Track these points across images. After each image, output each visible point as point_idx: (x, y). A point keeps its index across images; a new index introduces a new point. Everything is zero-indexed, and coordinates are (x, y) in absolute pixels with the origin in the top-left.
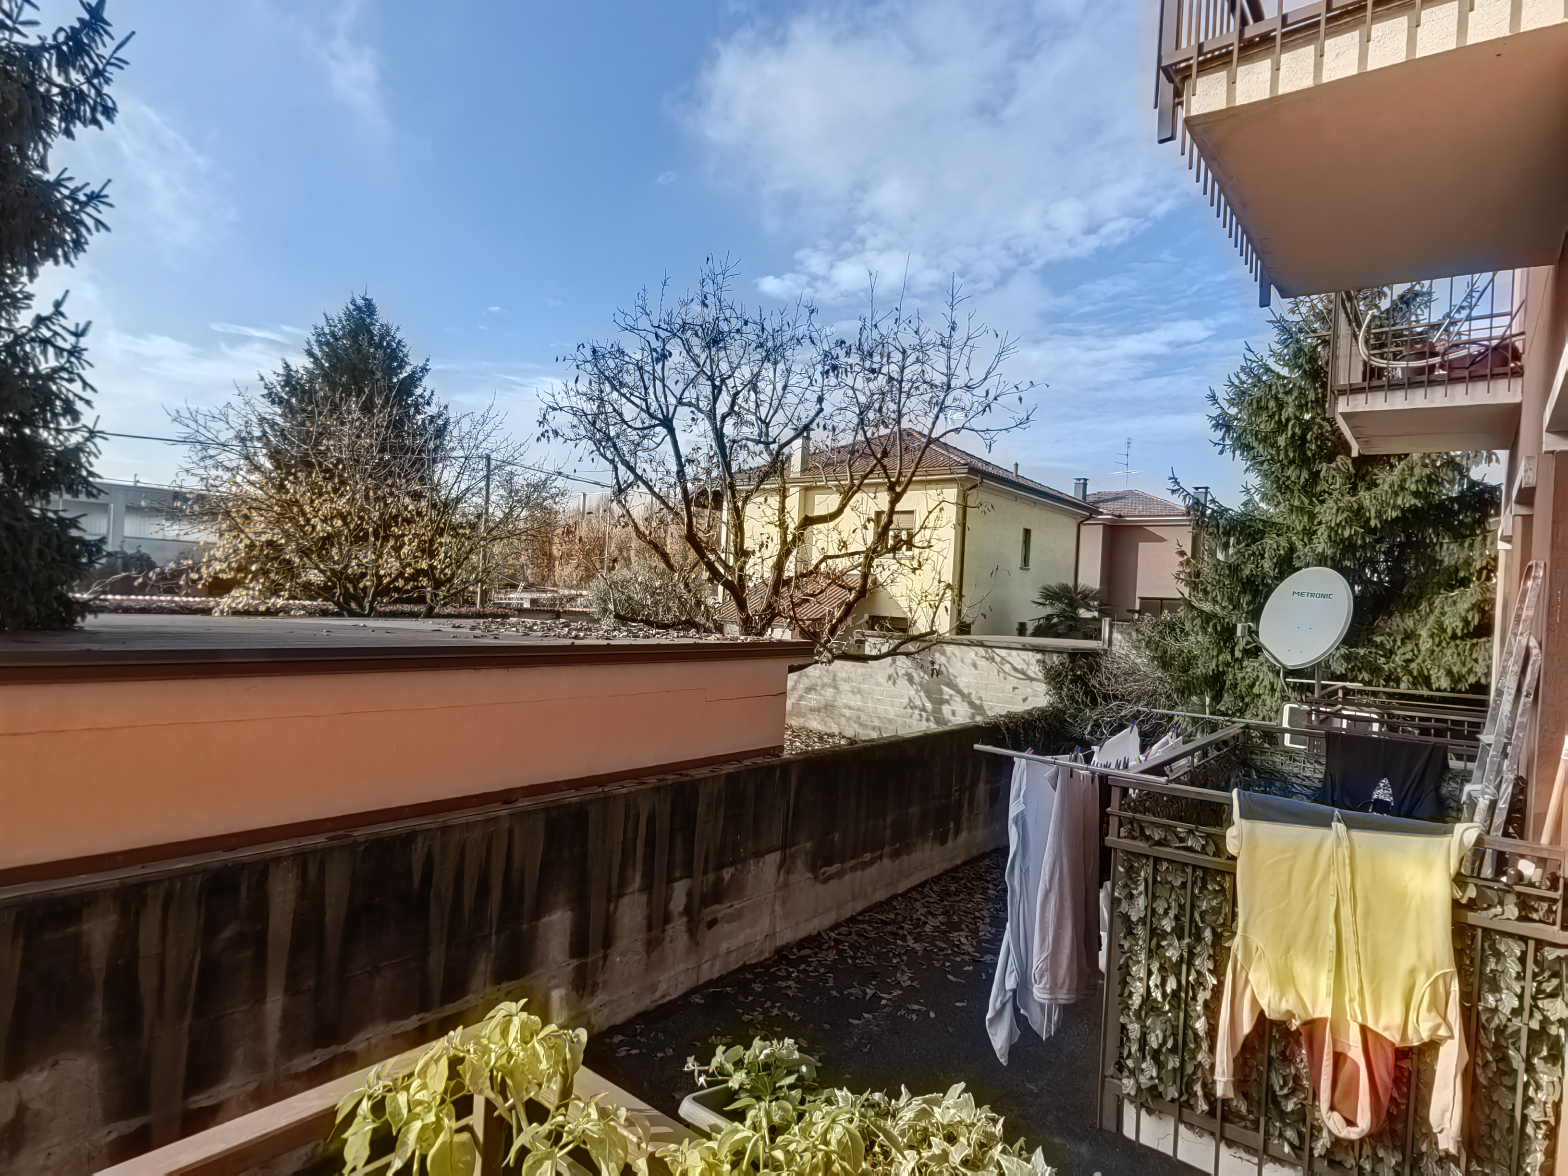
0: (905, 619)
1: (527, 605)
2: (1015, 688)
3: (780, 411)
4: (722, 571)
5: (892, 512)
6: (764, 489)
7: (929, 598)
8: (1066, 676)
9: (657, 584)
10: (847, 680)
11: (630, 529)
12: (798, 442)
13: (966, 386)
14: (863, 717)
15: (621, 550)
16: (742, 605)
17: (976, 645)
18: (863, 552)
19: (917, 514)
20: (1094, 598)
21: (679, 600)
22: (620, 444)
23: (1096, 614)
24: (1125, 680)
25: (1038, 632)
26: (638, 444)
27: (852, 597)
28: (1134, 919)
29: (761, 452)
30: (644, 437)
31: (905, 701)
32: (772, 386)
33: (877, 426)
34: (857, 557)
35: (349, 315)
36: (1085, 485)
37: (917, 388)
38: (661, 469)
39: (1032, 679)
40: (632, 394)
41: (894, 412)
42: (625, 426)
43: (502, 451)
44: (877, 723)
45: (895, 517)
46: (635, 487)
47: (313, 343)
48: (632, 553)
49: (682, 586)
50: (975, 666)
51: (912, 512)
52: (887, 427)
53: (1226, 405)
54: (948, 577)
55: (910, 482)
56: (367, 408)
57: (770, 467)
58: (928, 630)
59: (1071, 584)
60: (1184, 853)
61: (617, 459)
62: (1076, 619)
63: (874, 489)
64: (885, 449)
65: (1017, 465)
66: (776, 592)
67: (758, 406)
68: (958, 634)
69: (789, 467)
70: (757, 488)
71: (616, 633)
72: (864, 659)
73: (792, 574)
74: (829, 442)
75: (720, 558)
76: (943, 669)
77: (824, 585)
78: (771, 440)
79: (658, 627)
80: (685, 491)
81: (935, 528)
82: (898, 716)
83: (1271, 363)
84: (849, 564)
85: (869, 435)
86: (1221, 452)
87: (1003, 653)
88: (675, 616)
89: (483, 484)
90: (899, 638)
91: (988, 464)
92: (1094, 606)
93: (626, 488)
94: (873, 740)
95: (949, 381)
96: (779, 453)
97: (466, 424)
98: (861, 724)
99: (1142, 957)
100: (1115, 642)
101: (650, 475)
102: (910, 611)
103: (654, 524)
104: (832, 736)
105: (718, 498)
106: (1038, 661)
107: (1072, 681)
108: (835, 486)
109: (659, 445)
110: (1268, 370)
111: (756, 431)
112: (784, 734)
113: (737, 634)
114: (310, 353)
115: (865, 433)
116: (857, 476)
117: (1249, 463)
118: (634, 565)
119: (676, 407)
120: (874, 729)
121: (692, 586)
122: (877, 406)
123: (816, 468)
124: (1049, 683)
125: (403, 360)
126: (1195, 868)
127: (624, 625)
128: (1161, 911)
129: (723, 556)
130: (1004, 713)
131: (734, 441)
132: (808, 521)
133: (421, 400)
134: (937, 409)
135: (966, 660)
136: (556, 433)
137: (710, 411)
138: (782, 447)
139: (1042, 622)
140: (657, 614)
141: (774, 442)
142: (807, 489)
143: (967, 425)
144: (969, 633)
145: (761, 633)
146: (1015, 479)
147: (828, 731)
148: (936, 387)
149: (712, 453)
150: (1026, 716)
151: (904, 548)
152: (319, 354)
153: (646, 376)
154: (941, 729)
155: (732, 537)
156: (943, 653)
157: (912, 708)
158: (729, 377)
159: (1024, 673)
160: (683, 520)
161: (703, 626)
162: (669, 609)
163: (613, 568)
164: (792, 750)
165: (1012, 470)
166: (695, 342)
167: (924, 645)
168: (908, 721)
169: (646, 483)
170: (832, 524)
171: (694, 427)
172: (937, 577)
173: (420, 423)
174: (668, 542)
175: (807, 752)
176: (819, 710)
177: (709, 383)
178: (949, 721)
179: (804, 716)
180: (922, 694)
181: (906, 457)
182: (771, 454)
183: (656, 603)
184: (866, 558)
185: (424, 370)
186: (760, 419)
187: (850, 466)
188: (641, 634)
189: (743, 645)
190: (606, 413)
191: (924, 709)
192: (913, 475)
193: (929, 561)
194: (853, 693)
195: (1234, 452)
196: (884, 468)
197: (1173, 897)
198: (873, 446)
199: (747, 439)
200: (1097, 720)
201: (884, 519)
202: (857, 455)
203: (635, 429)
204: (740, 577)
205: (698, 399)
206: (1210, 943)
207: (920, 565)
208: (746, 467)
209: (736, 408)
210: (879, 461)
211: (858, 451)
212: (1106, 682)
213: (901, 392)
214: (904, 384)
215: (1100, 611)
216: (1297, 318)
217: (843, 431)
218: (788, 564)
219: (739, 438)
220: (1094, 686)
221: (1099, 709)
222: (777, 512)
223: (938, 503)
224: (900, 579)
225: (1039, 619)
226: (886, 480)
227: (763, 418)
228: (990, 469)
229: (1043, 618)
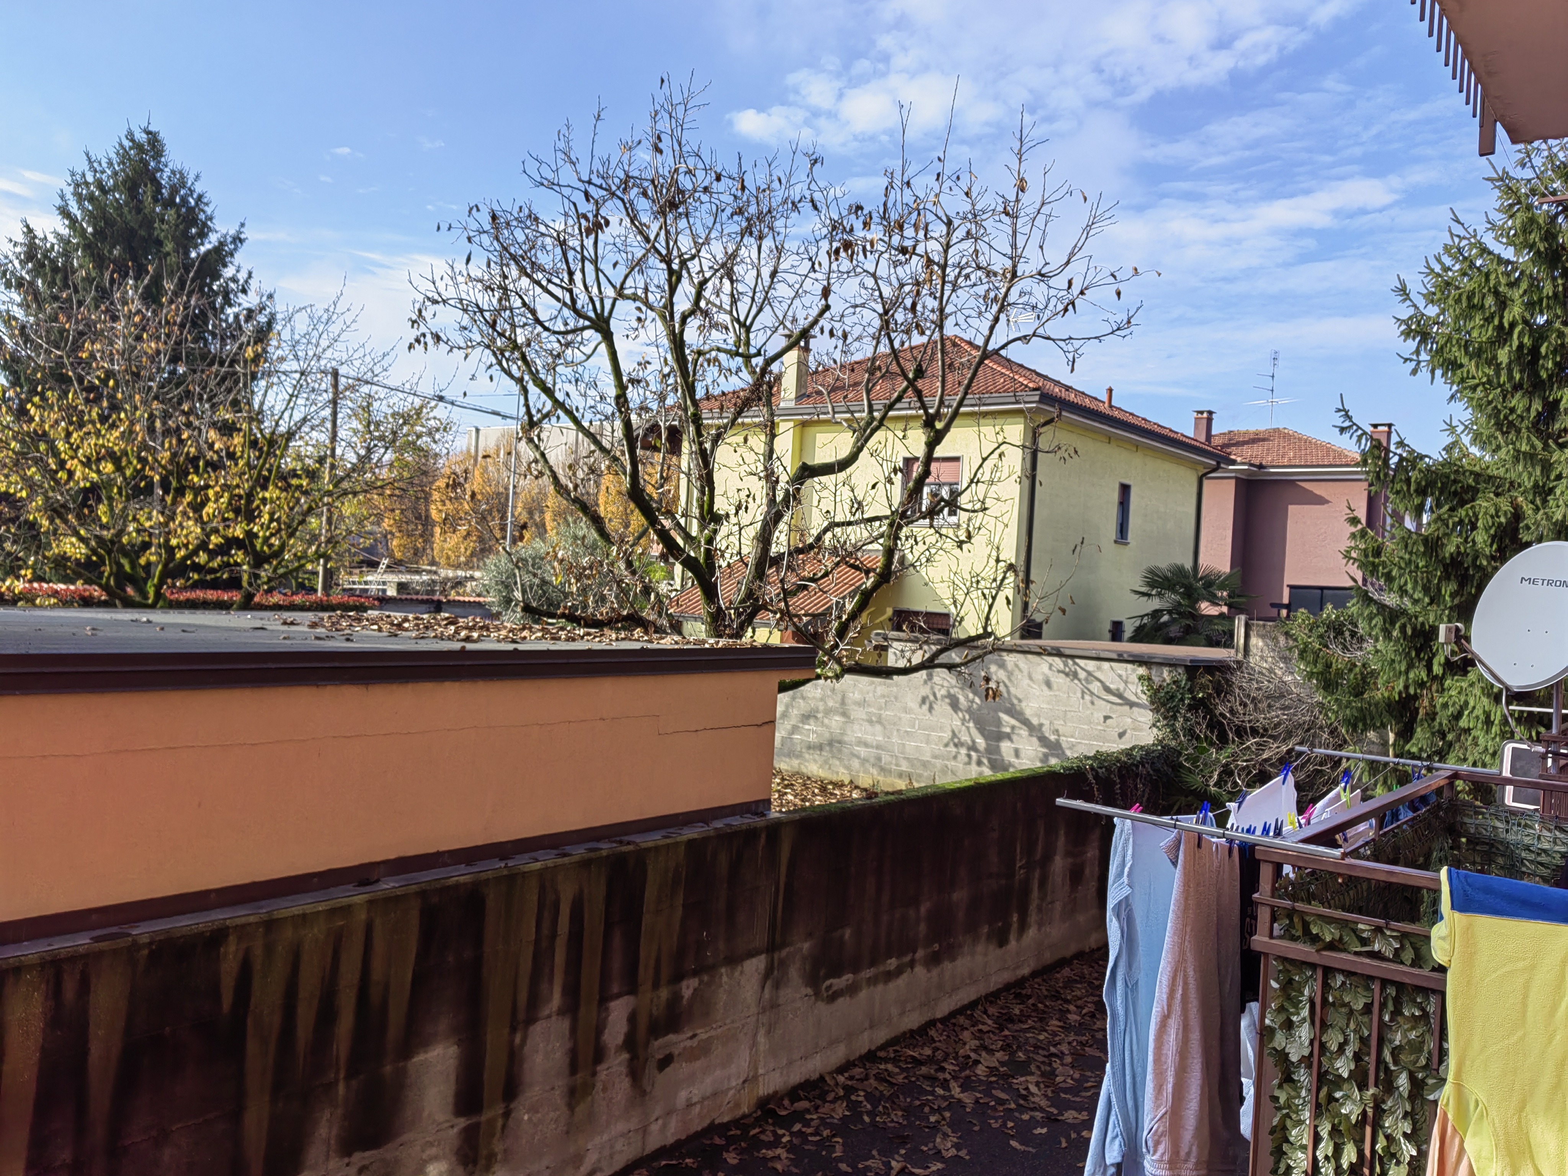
0: (947, 616)
1: (392, 592)
2: (1106, 718)
3: (767, 308)
4: (681, 542)
5: (929, 458)
6: (743, 424)
7: (982, 584)
8: (1182, 700)
9: (585, 561)
10: (862, 703)
11: (546, 480)
12: (792, 357)
13: (1039, 274)
14: (886, 758)
15: (531, 513)
16: (710, 592)
17: (1050, 654)
18: (886, 517)
19: (966, 461)
20: (1222, 587)
21: (619, 586)
22: (531, 355)
23: (1225, 609)
24: (1269, 706)
25: (1140, 636)
26: (558, 356)
27: (869, 583)
28: (1294, 1058)
29: (739, 369)
30: (568, 345)
31: (947, 735)
32: (755, 272)
33: (908, 332)
34: (877, 523)
35: (124, 156)
36: (1209, 420)
37: (967, 277)
38: (592, 392)
39: (1132, 705)
40: (549, 281)
41: (933, 311)
42: (539, 329)
43: (357, 363)
44: (905, 767)
45: (934, 466)
46: (554, 419)
47: (69, 196)
48: (548, 516)
49: (622, 565)
50: (1048, 684)
51: (956, 459)
52: (922, 333)
53: (1421, 303)
54: (1009, 554)
55: (956, 414)
56: (152, 296)
57: (752, 392)
58: (981, 631)
59: (1188, 565)
60: (1367, 961)
61: (526, 377)
62: (1196, 616)
63: (901, 425)
64: (920, 365)
65: (1110, 391)
66: (760, 573)
67: (734, 301)
68: (1023, 637)
69: (779, 391)
70: (733, 422)
71: (525, 633)
72: (887, 673)
73: (783, 549)
74: (837, 355)
75: (678, 524)
76: (1002, 688)
77: (830, 565)
78: (753, 351)
79: (587, 625)
80: (627, 425)
81: (992, 482)
82: (936, 757)
83: (1489, 240)
84: (866, 534)
85: (897, 344)
86: (1414, 372)
87: (1091, 665)
88: (613, 609)
89: (327, 412)
90: (938, 642)
91: (1068, 388)
92: (1222, 598)
93: (540, 421)
94: (900, 792)
95: (1015, 266)
96: (764, 371)
97: (301, 324)
98: (882, 769)
99: (1306, 1115)
100: (1253, 650)
101: (576, 401)
102: (955, 603)
103: (580, 474)
104: (839, 785)
105: (675, 436)
106: (1141, 678)
107: (1190, 708)
108: (846, 420)
109: (589, 357)
110: (1484, 251)
111: (731, 339)
112: (771, 782)
113: (703, 636)
114: (65, 212)
115: (891, 342)
116: (878, 405)
117: (1455, 388)
118: (552, 534)
119: (615, 300)
120: (900, 775)
121: (636, 564)
122: (908, 302)
123: (819, 393)
124: (1156, 711)
125: (205, 224)
126: (1385, 983)
127: (536, 622)
128: (1334, 1047)
129: (682, 521)
130: (1092, 754)
131: (700, 353)
132: (807, 472)
133: (232, 285)
134: (995, 308)
135: (1034, 675)
136: (437, 338)
137: (665, 307)
138: (769, 362)
139: (1145, 620)
140: (585, 607)
141: (758, 354)
142: (804, 424)
143: (1040, 331)
144: (1039, 636)
145: (738, 635)
146: (1108, 412)
147: (835, 778)
148: (995, 274)
149: (666, 370)
150: (1124, 759)
151: (946, 510)
152: (79, 214)
153: (571, 254)
154: (1000, 776)
155: (696, 493)
156: (1002, 665)
157: (956, 745)
158: (693, 257)
159: (1120, 696)
160: (624, 468)
161: (654, 623)
162: (603, 599)
163: (521, 538)
164: (782, 805)
165: (1104, 397)
166: (642, 204)
167: (975, 653)
168: (951, 764)
169: (569, 413)
170: (842, 476)
171: (641, 331)
172: (994, 554)
173: (231, 319)
174: (601, 501)
175: (804, 809)
176: (820, 747)
177: (664, 266)
178: (1010, 765)
179: (799, 756)
180: (971, 725)
181: (950, 378)
182: (753, 372)
183: (584, 591)
184: (891, 525)
185: (238, 240)
186: (738, 321)
187: (868, 392)
188: (563, 634)
189: (712, 651)
190: (511, 309)
191: (973, 747)
192: (960, 404)
193: (983, 531)
194: (870, 722)
195: (1433, 372)
196: (919, 394)
197: (1352, 1026)
198: (901, 361)
199: (719, 350)
200: (1227, 765)
201: (917, 469)
202: (878, 374)
203: (555, 333)
204: (708, 551)
205: (646, 290)
206: (1406, 1094)
207: (969, 536)
208: (717, 392)
209: (703, 304)
210: (911, 383)
211: (879, 368)
212: (1240, 709)
213: (944, 283)
214: (948, 270)
215: (1230, 606)
216: (1528, 174)
217: (859, 338)
218: (777, 534)
219: (707, 347)
220: (1221, 714)
221: (1231, 749)
222: (762, 458)
223: (996, 445)
224: (941, 557)
225: (1142, 617)
226: (921, 412)
227: (742, 319)
228: (1072, 397)
229: (1147, 615)
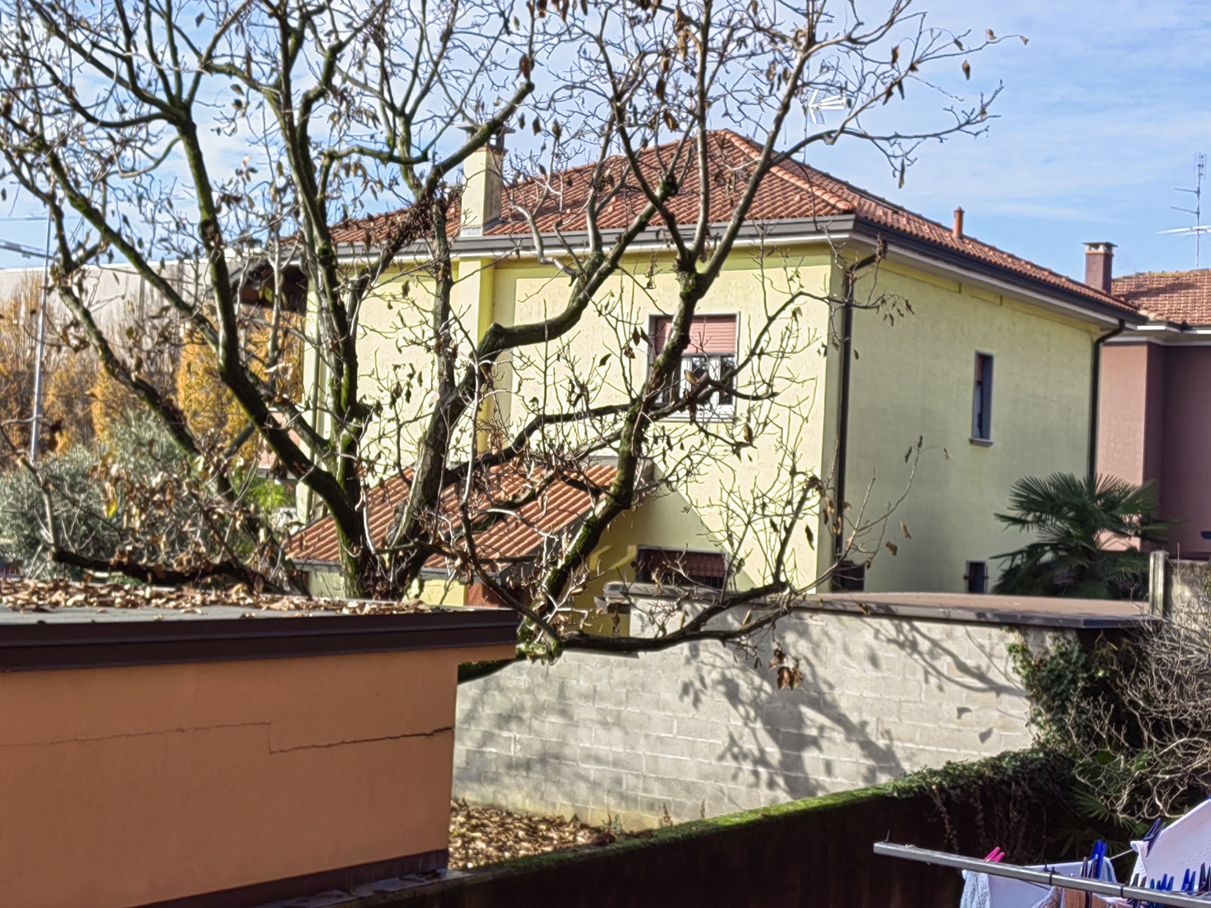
0: (718, 557)
2: (962, 711)
3: (437, 88)
4: (305, 449)
5: (687, 317)
6: (401, 265)
7: (771, 509)
8: (1074, 681)
9: (156, 480)
10: (592, 696)
11: (92, 354)
12: (477, 161)
13: (849, 39)
14: (629, 780)
15: (69, 403)
16: (351, 527)
17: (875, 615)
18: (624, 408)
19: (743, 322)
20: (1131, 509)
21: (207, 518)
22: (67, 159)
23: (1136, 542)
24: (1202, 688)
25: (1010, 584)
26: (110, 160)
27: (599, 509)
29: (394, 182)
30: (125, 143)
31: (722, 742)
32: (417, 32)
33: (652, 125)
34: (610, 417)
36: (1108, 258)
37: (742, 41)
38: (163, 217)
39: (999, 690)
40: (95, 45)
41: (691, 94)
42: (79, 118)
44: (658, 793)
45: (695, 329)
46: (103, 258)
48: (97, 409)
49: (212, 485)
50: (874, 660)
51: (731, 318)
52: (675, 127)
54: (812, 461)
55: (727, 249)
57: (416, 216)
58: (770, 581)
59: (1081, 476)
61: (60, 193)
62: (1093, 553)
63: (646, 266)
64: (671, 176)
65: (960, 213)
66: (429, 497)
67: (385, 76)
68: (834, 589)
69: (457, 216)
70: (386, 262)
71: (59, 596)
72: (629, 647)
73: (466, 457)
74: (546, 160)
75: (301, 421)
76: (804, 668)
77: (539, 482)
78: (415, 153)
79: (158, 581)
80: (219, 268)
81: (782, 354)
82: (706, 777)
84: (593, 434)
85: (635, 145)
87: (936, 630)
88: (198, 555)
90: (706, 599)
91: (897, 210)
92: (1130, 526)
93: (83, 260)
94: (649, 833)
95: (812, 27)
96: (433, 184)
98: (623, 797)
100: (1177, 604)
102: (730, 537)
103: (147, 343)
104: (557, 824)
105: (295, 284)
106: (1012, 649)
107: (1086, 693)
108: (561, 259)
109: (158, 162)
111: (382, 133)
112: (448, 823)
113: (340, 596)
115: (627, 140)
116: (609, 235)
118: (102, 437)
119: (199, 75)
120: (651, 806)
121: (235, 484)
122: (653, 80)
123: (518, 217)
124: (1035, 698)
127: (78, 577)
129: (308, 417)
130: (939, 767)
131: (332, 156)
132: (500, 339)
134: (785, 88)
135: (853, 649)
137: (277, 86)
138: (441, 170)
139: (1018, 561)
140: (154, 552)
141: (424, 158)
142: (497, 265)
143: (852, 125)
144: (859, 587)
145: (396, 593)
146: (956, 245)
147: (549, 813)
148: (784, 39)
149: (281, 182)
150: (988, 773)
151: (715, 396)
154: (801, 804)
155: (329, 374)
156: (803, 632)
157: (735, 757)
158: (320, 9)
159: (981, 676)
160: (215, 333)
161: (263, 577)
162: (183, 539)
163: (52, 444)
164: (467, 858)
165: (952, 224)
167: (762, 614)
168: (728, 786)
169: (129, 250)
170: (555, 344)
171: (241, 122)
172: (788, 462)
174: (180, 384)
175: (501, 864)
176: (527, 765)
177: (275, 22)
178: (819, 786)
179: (495, 779)
180: (759, 725)
181: (718, 195)
182: (417, 186)
183: (152, 526)
184: (631, 420)
186: (392, 107)
187: (594, 217)
188: (117, 597)
189: (354, 619)
190: (35, 88)
191: (762, 760)
192: (734, 234)
193: (770, 428)
194: (604, 724)
196: (670, 220)
198: (644, 171)
199: (362, 151)
200: (1141, 779)
201: (670, 332)
202: (609, 189)
203: (104, 125)
204: (347, 463)
205: (248, 59)
207: (750, 437)
208: (360, 215)
209: (337, 80)
210: (658, 204)
211: (611, 180)
212: (1159, 694)
213: (705, 50)
214: (712, 32)
215: (1144, 537)
217: (579, 135)
218: (456, 433)
219: (344, 148)
220: (1132, 703)
221: (1147, 754)
222: (430, 317)
223: (790, 297)
224: (707, 467)
225: (1014, 555)
226: (674, 247)
227: (398, 103)
228: (903, 223)
229: (1020, 552)
